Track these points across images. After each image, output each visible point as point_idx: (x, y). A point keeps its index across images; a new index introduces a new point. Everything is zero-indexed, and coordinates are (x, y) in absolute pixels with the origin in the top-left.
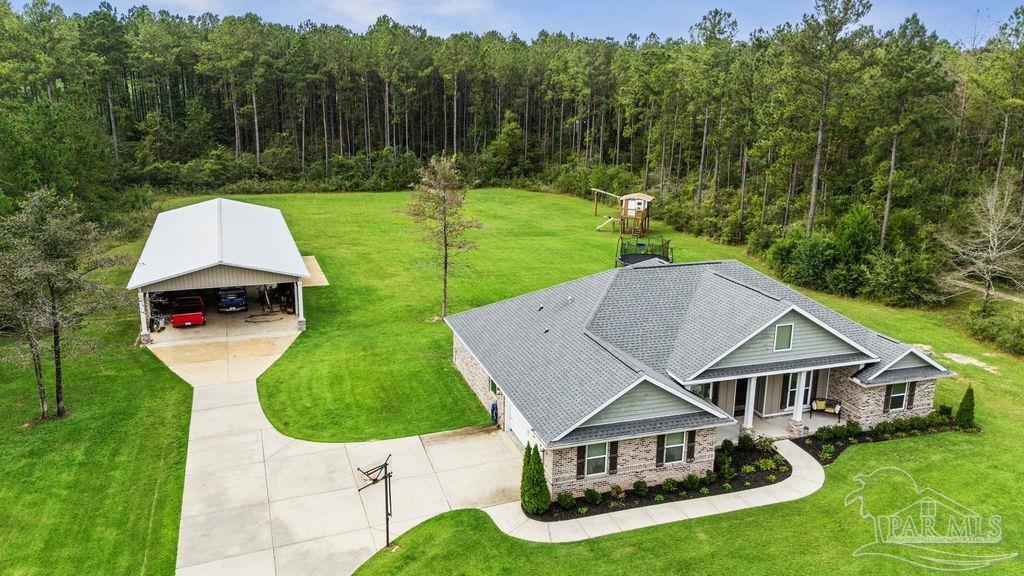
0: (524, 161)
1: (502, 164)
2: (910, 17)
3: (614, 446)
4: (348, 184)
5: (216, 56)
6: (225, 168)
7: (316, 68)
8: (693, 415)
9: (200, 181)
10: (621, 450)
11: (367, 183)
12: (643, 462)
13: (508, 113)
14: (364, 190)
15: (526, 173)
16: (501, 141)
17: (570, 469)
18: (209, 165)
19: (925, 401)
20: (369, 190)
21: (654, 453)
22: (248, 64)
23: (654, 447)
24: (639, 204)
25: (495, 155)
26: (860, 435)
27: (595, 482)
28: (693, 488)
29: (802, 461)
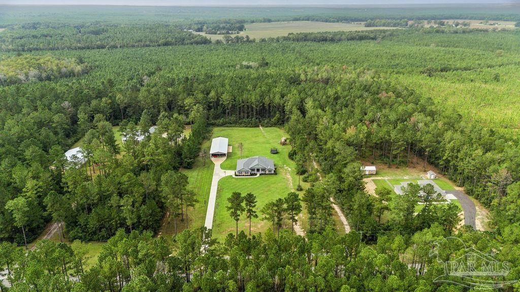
8: (248, 170)
10: (242, 172)
17: (238, 173)
19: (273, 172)
23: (245, 173)
26: (265, 174)
27: (240, 174)
28: (247, 176)
29: (258, 175)
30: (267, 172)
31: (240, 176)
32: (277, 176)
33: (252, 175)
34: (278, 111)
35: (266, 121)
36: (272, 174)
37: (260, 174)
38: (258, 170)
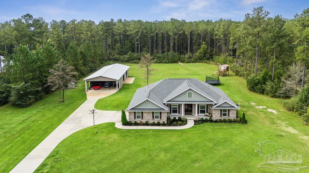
0: (208, 56)
1: (201, 56)
2: (277, 16)
3: (142, 113)
4: (159, 61)
5: (132, 30)
6: (131, 57)
7: (153, 32)
8: (160, 109)
9: (125, 60)
10: (144, 114)
11: (164, 61)
12: (149, 118)
13: (204, 42)
14: (163, 63)
15: (208, 59)
16: (201, 50)
17: (133, 117)
18: (127, 56)
19: (233, 115)
20: (164, 63)
21: (152, 116)
22: (137, 32)
23: (152, 115)
24: (224, 67)
25: (200, 54)
26: (211, 121)
27: (138, 120)
28: (158, 124)
29: (190, 124)
30: (216, 116)
31: (136, 124)
32: (246, 126)
33: (171, 122)
34: (205, 41)
35: (187, 56)
36: (230, 121)
37: (196, 122)
38: (189, 109)
